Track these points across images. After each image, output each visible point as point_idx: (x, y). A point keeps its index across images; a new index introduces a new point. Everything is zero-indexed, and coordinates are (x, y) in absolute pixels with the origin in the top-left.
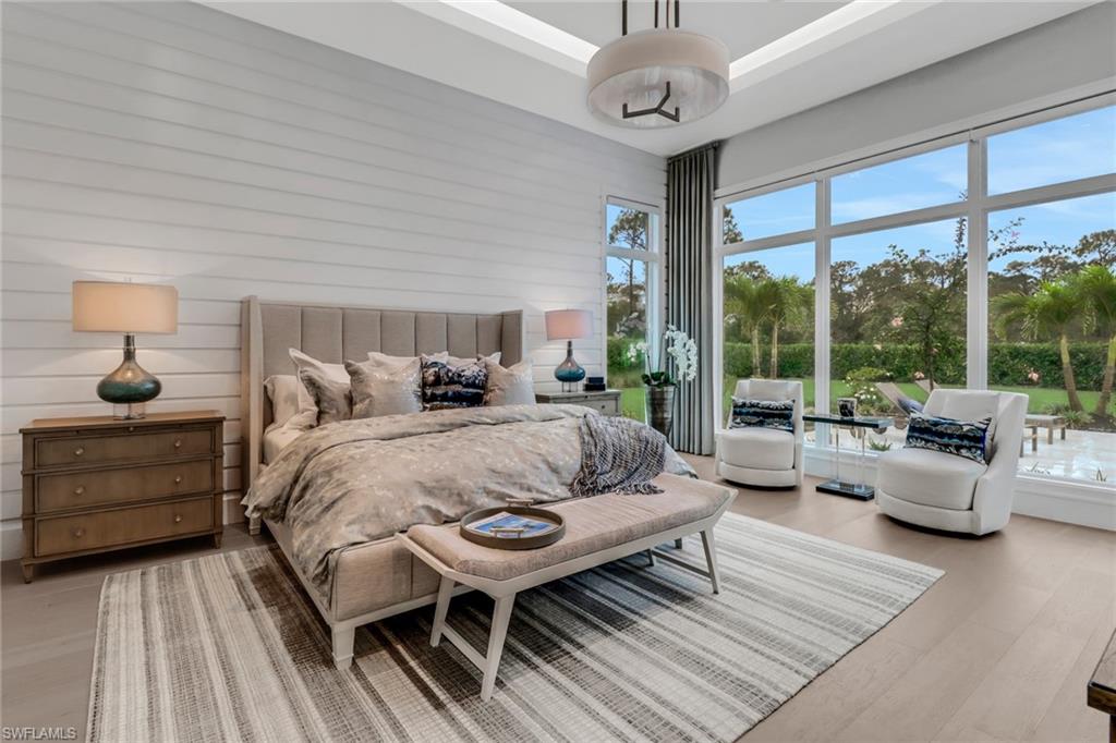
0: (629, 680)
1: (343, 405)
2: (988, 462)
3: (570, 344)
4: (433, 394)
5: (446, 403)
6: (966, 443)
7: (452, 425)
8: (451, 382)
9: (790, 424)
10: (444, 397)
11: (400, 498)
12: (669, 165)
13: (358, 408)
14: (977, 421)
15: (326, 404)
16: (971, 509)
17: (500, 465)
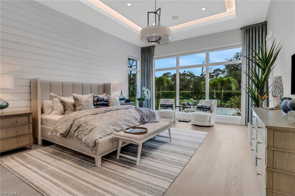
0: (164, 157)
1: (72, 108)
2: (211, 112)
3: (122, 91)
4: (96, 104)
5: (100, 106)
6: (208, 109)
7: (107, 111)
8: (101, 101)
9: (173, 108)
10: (100, 105)
11: (108, 127)
12: (142, 49)
13: (78, 108)
14: (209, 105)
15: (67, 107)
16: (209, 121)
17: (126, 119)
